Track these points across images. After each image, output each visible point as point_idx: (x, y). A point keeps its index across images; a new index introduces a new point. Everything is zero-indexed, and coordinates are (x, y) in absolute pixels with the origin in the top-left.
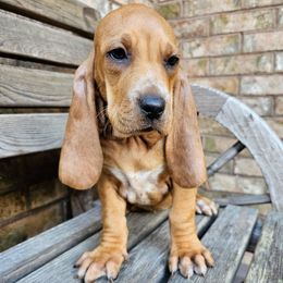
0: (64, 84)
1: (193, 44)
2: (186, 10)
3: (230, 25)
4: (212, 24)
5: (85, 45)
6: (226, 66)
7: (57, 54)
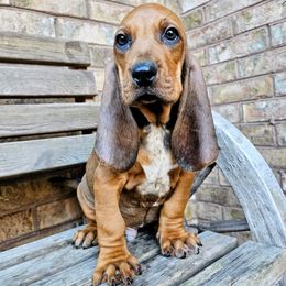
0: (38, 114)
1: (218, 48)
2: (208, 15)
3: (254, 20)
4: (234, 23)
5: (65, 75)
6: (255, 64)
7: (31, 88)
